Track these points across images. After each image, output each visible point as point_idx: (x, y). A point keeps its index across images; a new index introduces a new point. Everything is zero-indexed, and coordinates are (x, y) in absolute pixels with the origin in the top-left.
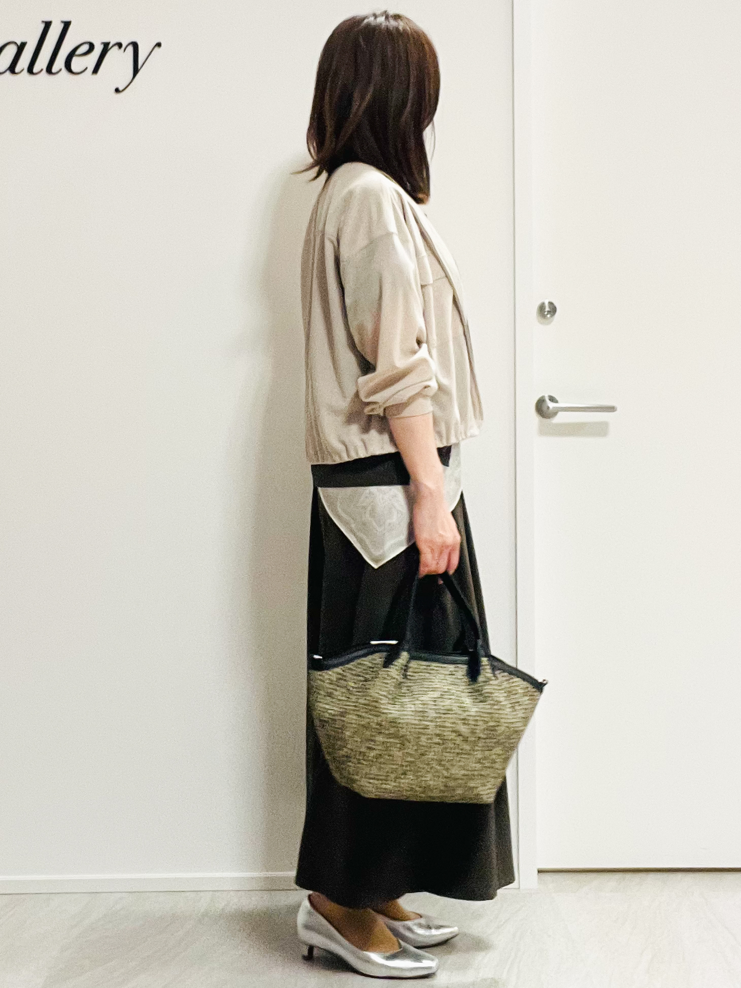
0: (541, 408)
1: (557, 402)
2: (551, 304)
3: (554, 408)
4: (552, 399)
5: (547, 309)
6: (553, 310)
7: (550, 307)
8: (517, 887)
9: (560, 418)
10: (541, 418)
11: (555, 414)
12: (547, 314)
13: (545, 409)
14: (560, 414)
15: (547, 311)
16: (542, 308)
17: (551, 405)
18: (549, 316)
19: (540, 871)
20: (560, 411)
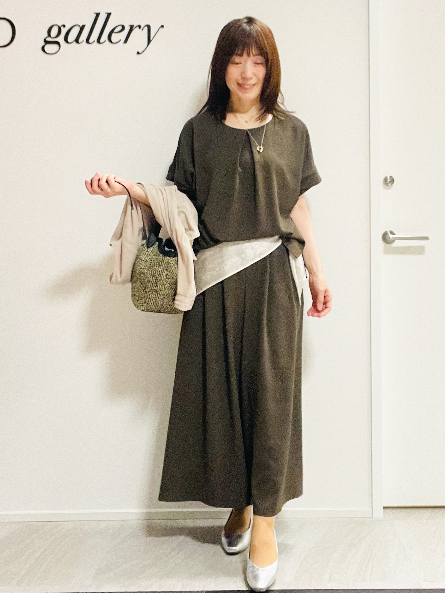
0: (385, 237)
1: (394, 234)
2: (391, 177)
3: (392, 238)
4: (392, 233)
5: (389, 180)
6: (392, 181)
7: (390, 180)
8: (372, 517)
9: (397, 243)
10: (385, 244)
11: (393, 241)
12: (389, 183)
13: (387, 238)
14: (396, 241)
15: (389, 182)
16: (385, 180)
17: (391, 236)
18: (390, 184)
19: (384, 508)
20: (397, 240)
